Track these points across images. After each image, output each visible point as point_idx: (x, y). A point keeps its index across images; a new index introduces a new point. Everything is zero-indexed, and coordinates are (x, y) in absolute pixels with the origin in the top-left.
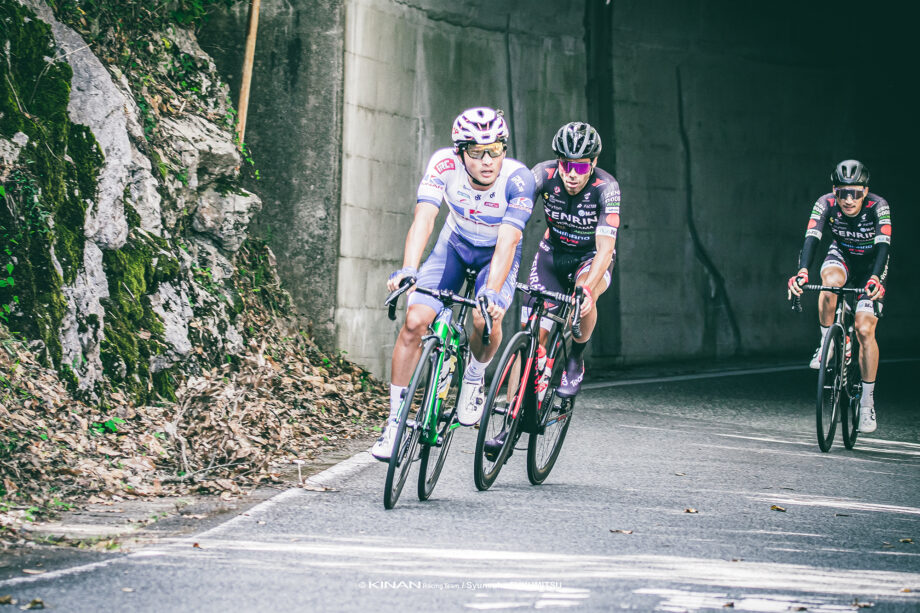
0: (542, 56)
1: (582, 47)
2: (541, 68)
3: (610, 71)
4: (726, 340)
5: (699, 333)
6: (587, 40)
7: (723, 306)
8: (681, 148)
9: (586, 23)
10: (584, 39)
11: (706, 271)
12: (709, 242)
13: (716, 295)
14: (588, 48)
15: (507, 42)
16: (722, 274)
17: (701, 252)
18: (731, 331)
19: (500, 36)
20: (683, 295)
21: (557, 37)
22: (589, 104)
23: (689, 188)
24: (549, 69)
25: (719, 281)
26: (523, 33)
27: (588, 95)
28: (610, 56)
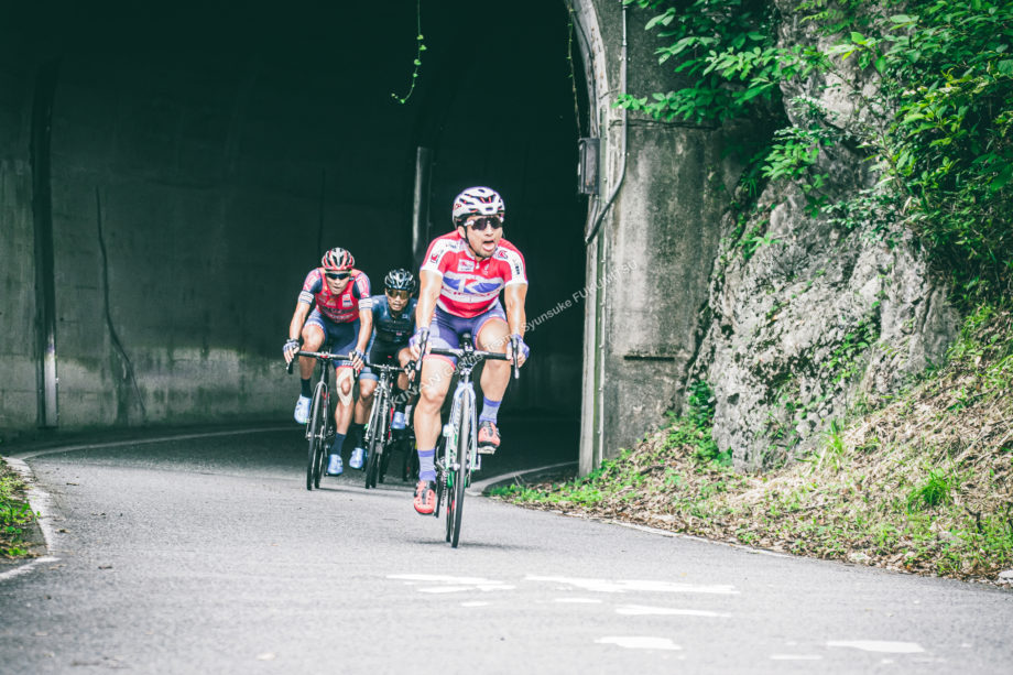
4: (135, 414)
7: (133, 386)
8: (100, 253)
9: (32, 148)
10: (30, 163)
11: (119, 356)
13: (127, 376)
14: (33, 170)
16: (131, 359)
17: (116, 341)
20: (103, 377)
21: (11, 159)
22: (35, 217)
23: (106, 287)
24: (6, 187)
25: (129, 364)
27: (33, 210)
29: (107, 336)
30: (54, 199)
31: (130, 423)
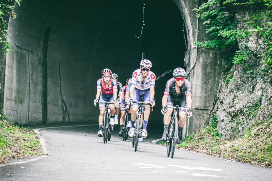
0: (34, 56)
1: (42, 55)
2: (34, 59)
3: (47, 60)
4: (67, 119)
5: (62, 118)
6: (43, 53)
7: (66, 112)
8: (59, 78)
9: (43, 50)
10: (42, 53)
11: (63, 104)
12: (64, 98)
13: (65, 109)
14: (43, 55)
15: (29, 53)
16: (66, 105)
17: (63, 100)
18: (68, 117)
19: (27, 52)
20: (59, 109)
21: (37, 52)
22: (43, 67)
23: (61, 86)
24: (36, 59)
25: (66, 106)
26: (32, 51)
27: (43, 66)
28: (47, 57)
29: (60, 99)
30: (48, 63)
31: (65, 122)
